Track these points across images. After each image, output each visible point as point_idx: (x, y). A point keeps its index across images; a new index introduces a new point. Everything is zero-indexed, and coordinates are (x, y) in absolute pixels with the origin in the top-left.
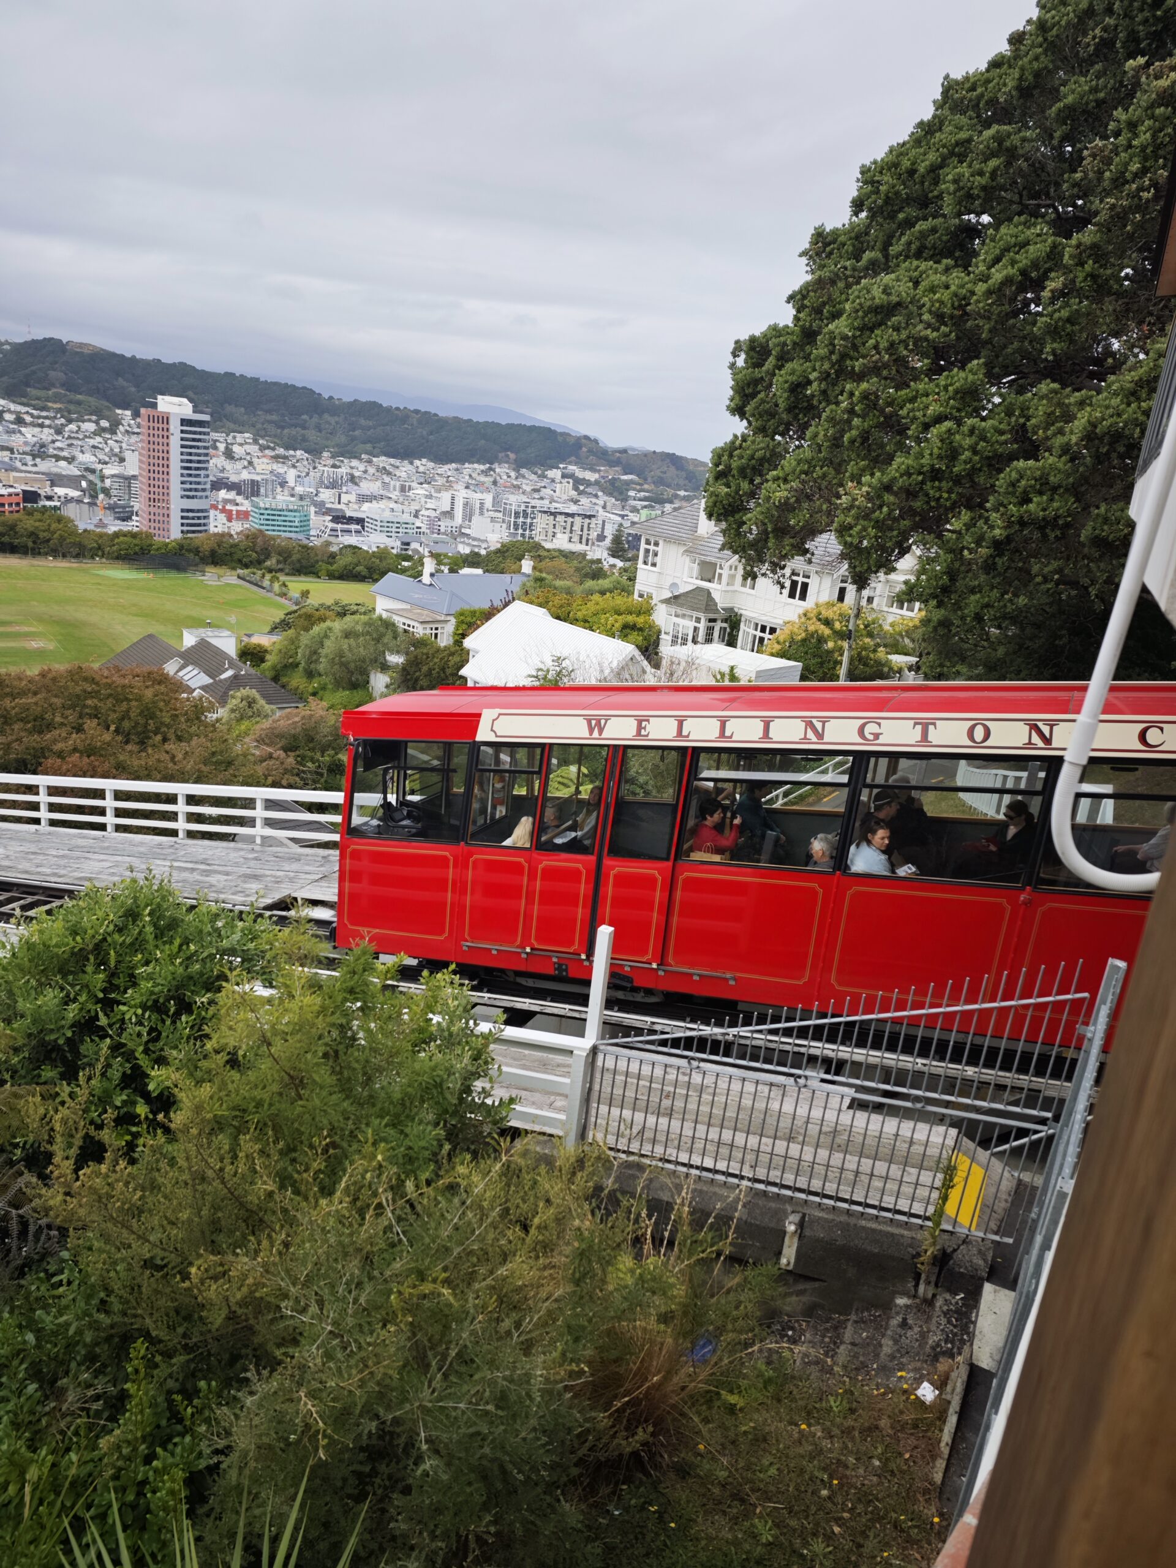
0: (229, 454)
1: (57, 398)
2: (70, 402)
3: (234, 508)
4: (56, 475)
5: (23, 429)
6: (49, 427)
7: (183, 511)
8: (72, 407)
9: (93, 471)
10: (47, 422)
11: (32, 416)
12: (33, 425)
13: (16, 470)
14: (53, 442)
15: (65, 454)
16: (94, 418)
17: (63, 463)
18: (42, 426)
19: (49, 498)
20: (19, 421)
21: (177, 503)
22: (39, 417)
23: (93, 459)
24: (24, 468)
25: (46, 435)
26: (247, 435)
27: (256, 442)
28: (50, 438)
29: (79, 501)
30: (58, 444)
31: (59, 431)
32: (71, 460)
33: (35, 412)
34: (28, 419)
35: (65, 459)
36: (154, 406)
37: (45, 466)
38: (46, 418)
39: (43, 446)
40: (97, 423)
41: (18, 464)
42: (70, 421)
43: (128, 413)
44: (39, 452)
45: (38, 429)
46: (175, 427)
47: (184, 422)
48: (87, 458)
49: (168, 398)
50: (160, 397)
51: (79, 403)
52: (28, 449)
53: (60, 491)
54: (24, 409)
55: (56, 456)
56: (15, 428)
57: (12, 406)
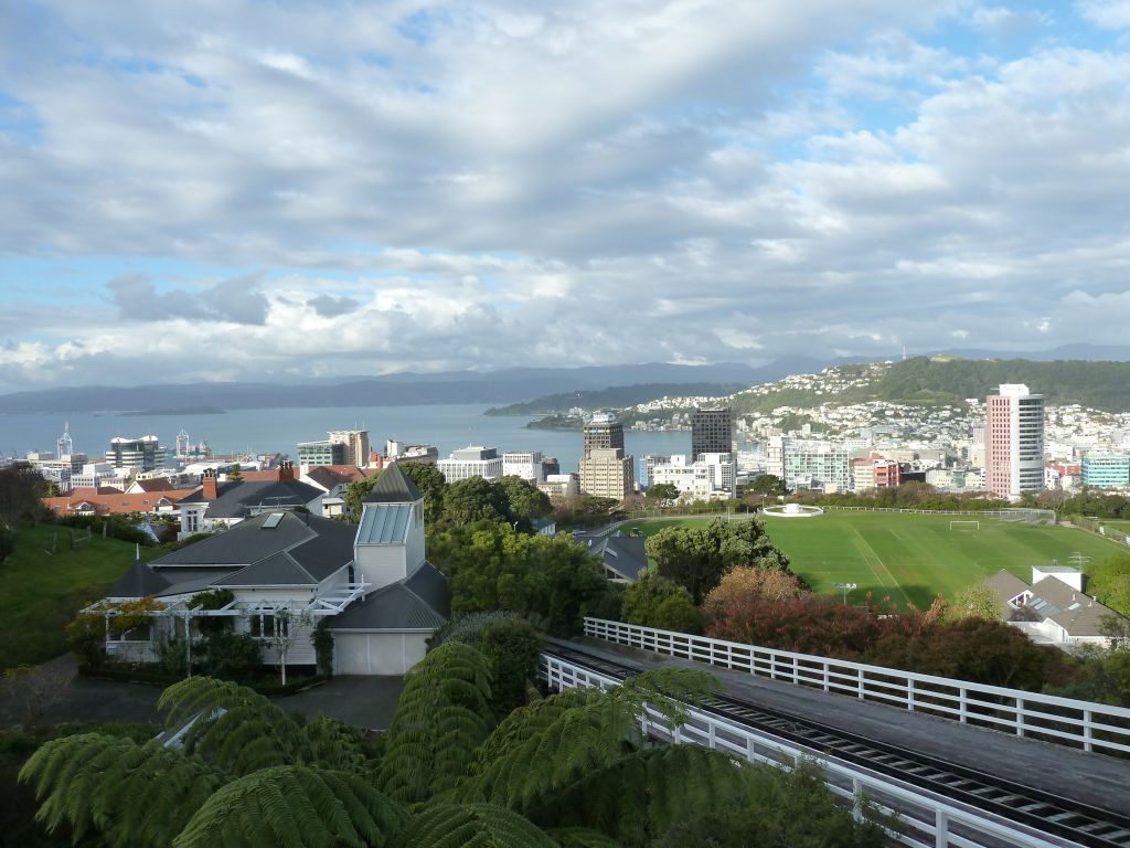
0: (1059, 422)
1: (923, 396)
2: (933, 397)
3: (1066, 465)
5: (898, 421)
6: (917, 417)
7: (1021, 470)
8: (933, 402)
9: (949, 446)
10: (915, 414)
11: (906, 411)
12: (905, 416)
13: (893, 449)
14: (920, 427)
15: (928, 435)
16: (948, 407)
17: (926, 442)
18: (911, 417)
20: (896, 416)
21: (1015, 465)
22: (911, 410)
23: (948, 436)
24: (899, 447)
25: (914, 423)
26: (1076, 406)
27: (1083, 410)
28: (917, 425)
29: (939, 467)
30: (923, 429)
31: (924, 419)
32: (931, 439)
33: (907, 408)
34: (902, 413)
35: (927, 438)
36: (997, 393)
37: (913, 445)
38: (914, 411)
39: (912, 430)
40: (951, 410)
41: (895, 445)
42: (932, 412)
43: (976, 400)
44: (910, 435)
45: (910, 420)
46: (1015, 407)
47: (1022, 402)
48: (945, 436)
49: (1008, 386)
50: (1001, 386)
51: (938, 398)
52: (901, 434)
53: (924, 462)
54: (899, 407)
55: (921, 438)
56: (892, 420)
57: (891, 406)
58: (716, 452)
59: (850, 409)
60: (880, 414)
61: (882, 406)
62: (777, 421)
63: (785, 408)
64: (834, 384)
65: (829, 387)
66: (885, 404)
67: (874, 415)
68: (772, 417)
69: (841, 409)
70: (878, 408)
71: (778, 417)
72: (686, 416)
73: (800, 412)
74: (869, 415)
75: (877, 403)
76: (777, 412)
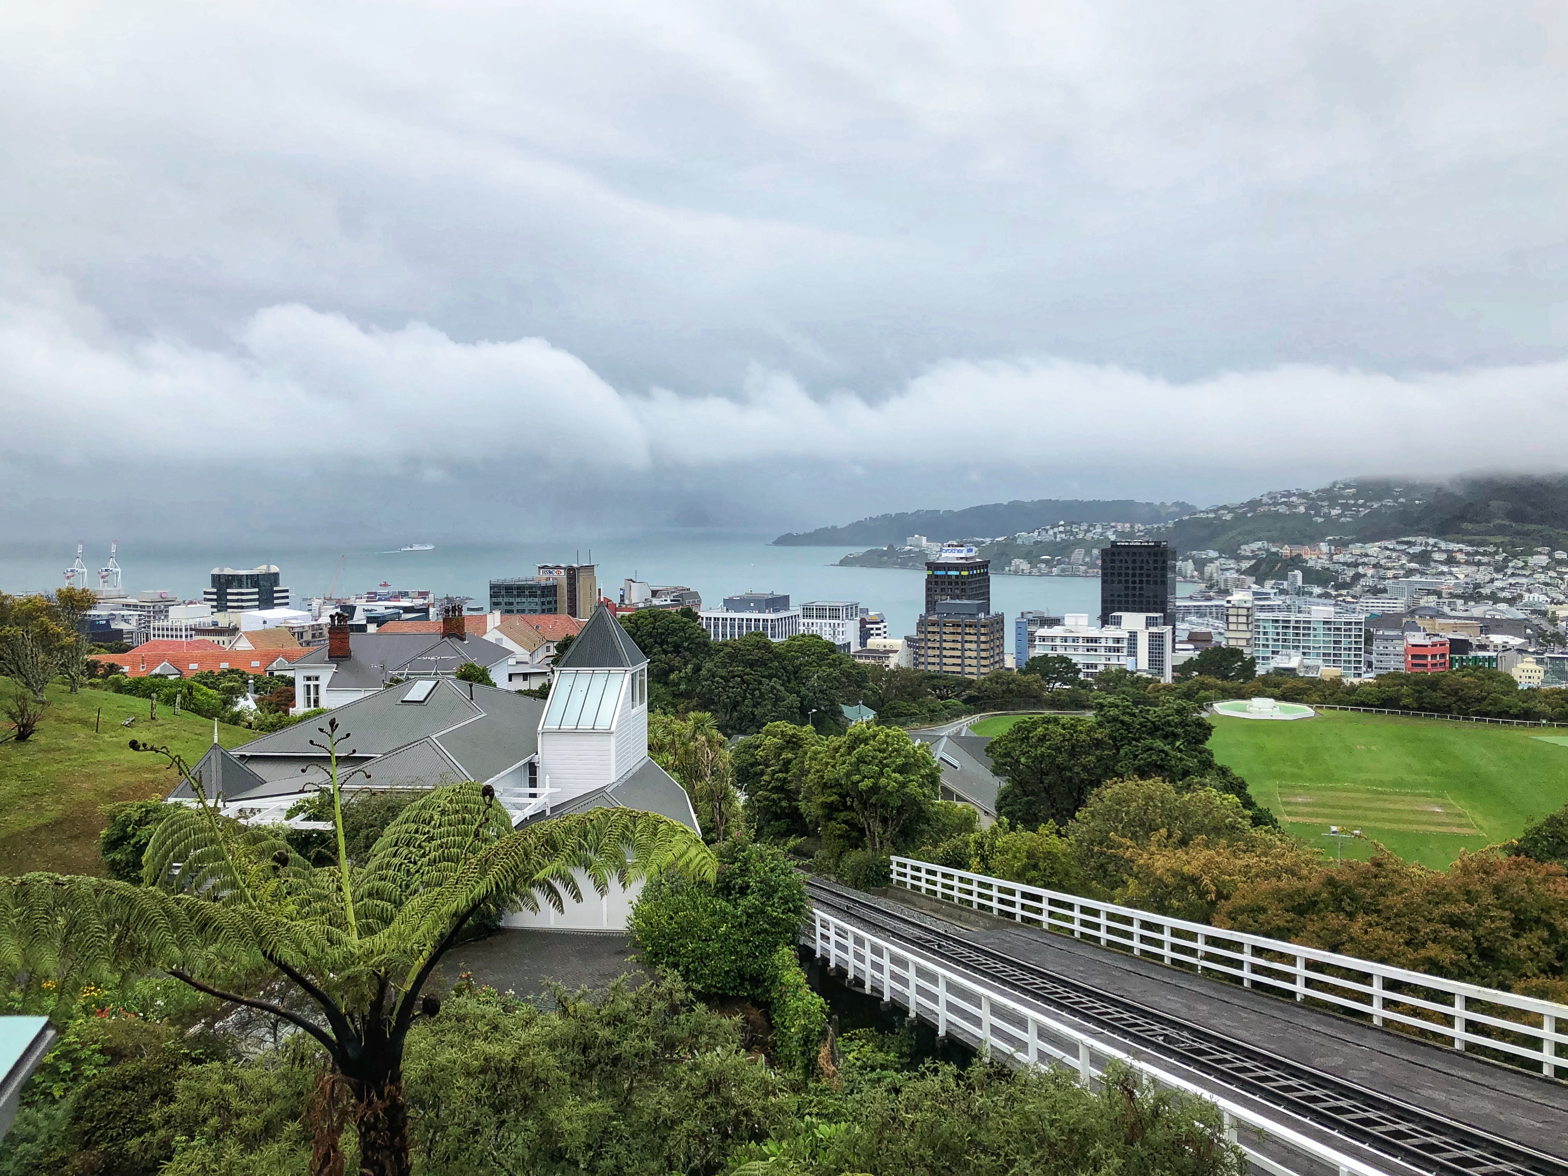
1: (1500, 530)
2: (1518, 533)
4: (1493, 619)
5: (1454, 570)
6: (1488, 564)
8: (1517, 540)
9: (1544, 614)
10: (1485, 559)
11: (1468, 554)
12: (1467, 563)
13: (1444, 616)
14: (1492, 581)
15: (1506, 594)
16: (1547, 549)
17: (1503, 606)
18: (1479, 564)
19: (1483, 647)
20: (1451, 561)
22: (1477, 553)
23: (1543, 598)
24: (1454, 613)
25: (1482, 575)
28: (1488, 578)
29: (1521, 651)
30: (1498, 584)
31: (1500, 569)
32: (1511, 602)
33: (1469, 549)
34: (1461, 557)
35: (1505, 600)
37: (1478, 610)
38: (1484, 554)
39: (1477, 586)
40: (1550, 555)
41: (1446, 610)
42: (1515, 556)
44: (1473, 594)
45: (1475, 568)
48: (1537, 597)
51: (1527, 534)
52: (1459, 591)
53: (1497, 639)
54: (1457, 547)
55: (1494, 598)
56: (1445, 569)
57: (1443, 545)
58: (1141, 610)
59: (1373, 549)
60: (1424, 558)
61: (1427, 544)
62: (1245, 565)
63: (1259, 544)
64: (1345, 507)
65: (1335, 512)
66: (1431, 541)
67: (1413, 558)
68: (1239, 558)
69: (1356, 549)
70: (1417, 549)
71: (1247, 558)
72: (1096, 552)
73: (1286, 551)
74: (1404, 561)
75: (1419, 539)
76: (1246, 550)
